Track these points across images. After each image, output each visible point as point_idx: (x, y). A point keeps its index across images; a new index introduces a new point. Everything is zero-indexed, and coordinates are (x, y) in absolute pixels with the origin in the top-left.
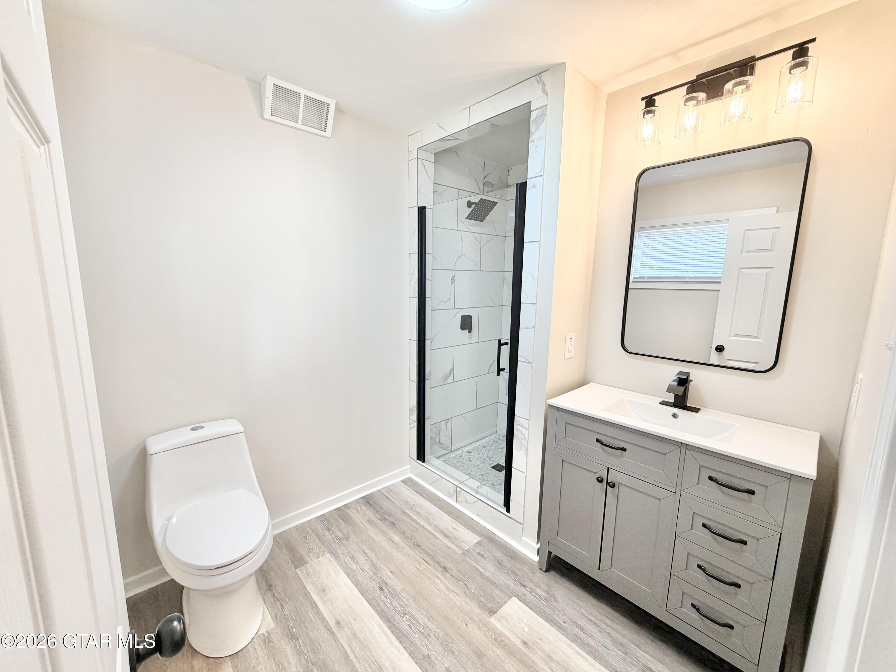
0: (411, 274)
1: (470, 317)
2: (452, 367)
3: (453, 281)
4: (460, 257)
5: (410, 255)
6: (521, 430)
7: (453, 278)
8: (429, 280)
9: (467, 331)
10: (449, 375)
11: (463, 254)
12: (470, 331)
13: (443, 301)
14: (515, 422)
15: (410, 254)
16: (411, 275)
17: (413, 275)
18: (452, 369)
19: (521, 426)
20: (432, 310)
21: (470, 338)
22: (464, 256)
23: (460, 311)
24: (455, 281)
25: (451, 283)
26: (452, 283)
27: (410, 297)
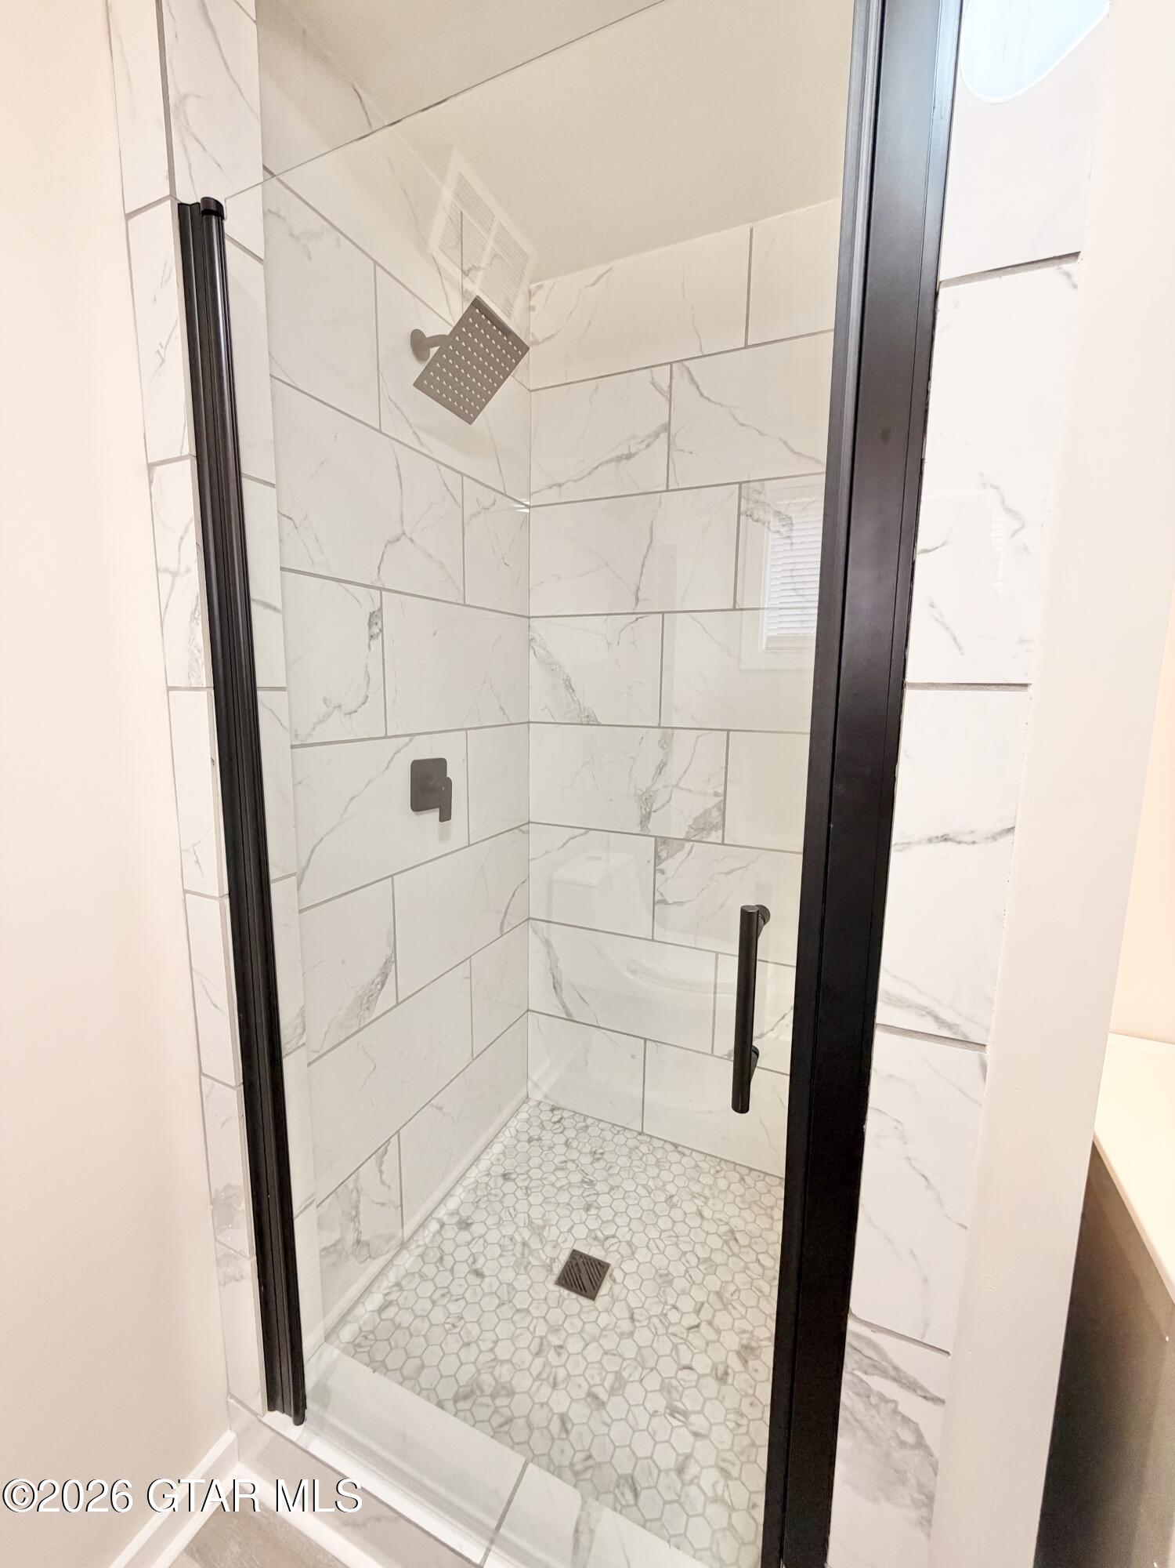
0: (166, 571)
1: (440, 764)
2: (389, 951)
3: (376, 630)
4: (398, 540)
5: (155, 476)
6: (889, 1396)
7: (375, 618)
8: (267, 606)
9: (434, 815)
10: (379, 987)
11: (408, 533)
12: (445, 816)
13: (339, 707)
14: (847, 1349)
15: (151, 467)
16: (166, 579)
17: (175, 575)
18: (391, 961)
19: (894, 1380)
20: (293, 747)
21: (444, 836)
22: (411, 540)
23: (407, 744)
24: (381, 630)
25: (367, 639)
26: (372, 637)
27: (169, 689)
